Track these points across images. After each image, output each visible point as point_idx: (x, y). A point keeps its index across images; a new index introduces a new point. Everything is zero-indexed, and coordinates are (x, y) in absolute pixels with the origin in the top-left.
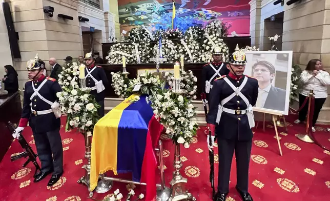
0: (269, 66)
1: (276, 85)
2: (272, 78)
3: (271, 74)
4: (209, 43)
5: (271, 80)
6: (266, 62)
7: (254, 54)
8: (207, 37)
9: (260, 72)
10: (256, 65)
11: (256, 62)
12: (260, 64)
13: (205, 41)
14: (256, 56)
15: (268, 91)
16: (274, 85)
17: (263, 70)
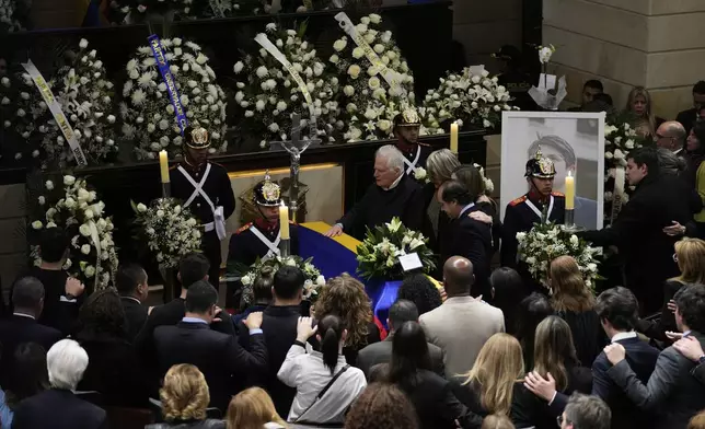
0: (564, 147)
3: (567, 166)
4: (357, 53)
7: (531, 119)
8: (346, 28)
12: (545, 143)
13: (340, 44)
14: (534, 122)
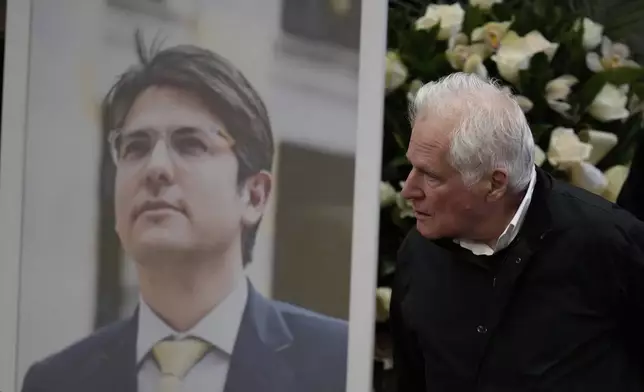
0: (231, 95)
1: (282, 285)
2: (252, 215)
3: (243, 176)
5: (249, 233)
6: (207, 61)
9: (161, 157)
10: (127, 92)
11: (126, 62)
12: (162, 82)
15: (228, 346)
16: (263, 288)
17: (186, 141)
